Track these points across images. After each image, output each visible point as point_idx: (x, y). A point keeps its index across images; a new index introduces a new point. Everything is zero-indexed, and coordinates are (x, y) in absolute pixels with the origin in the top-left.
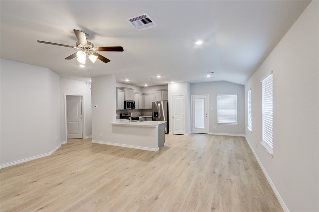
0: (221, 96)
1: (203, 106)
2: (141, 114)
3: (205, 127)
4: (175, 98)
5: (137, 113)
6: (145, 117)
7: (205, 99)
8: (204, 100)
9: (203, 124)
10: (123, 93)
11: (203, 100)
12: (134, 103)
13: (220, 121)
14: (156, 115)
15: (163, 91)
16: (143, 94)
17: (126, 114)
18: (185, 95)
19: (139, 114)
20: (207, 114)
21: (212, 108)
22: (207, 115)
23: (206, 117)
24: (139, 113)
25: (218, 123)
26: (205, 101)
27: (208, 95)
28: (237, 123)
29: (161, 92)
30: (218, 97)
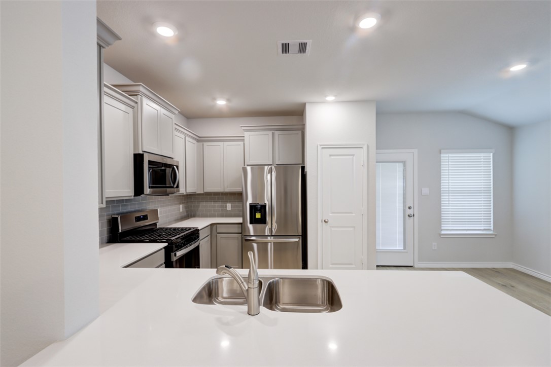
0: (450, 155)
1: (400, 183)
2: (187, 211)
3: (405, 248)
4: (330, 155)
5: (174, 207)
6: (212, 225)
7: (404, 163)
8: (401, 165)
9: (399, 236)
10: (130, 110)
11: (399, 167)
12: (177, 167)
13: (449, 228)
14: (258, 216)
15: (277, 133)
16: (200, 140)
17: (138, 219)
18: (368, 146)
19: (181, 210)
20: (410, 208)
21: (426, 191)
22: (410, 212)
23: (407, 217)
24: (181, 206)
25: (443, 232)
26: (404, 170)
27: (416, 151)
28: (491, 232)
29: (270, 133)
30: (444, 156)
